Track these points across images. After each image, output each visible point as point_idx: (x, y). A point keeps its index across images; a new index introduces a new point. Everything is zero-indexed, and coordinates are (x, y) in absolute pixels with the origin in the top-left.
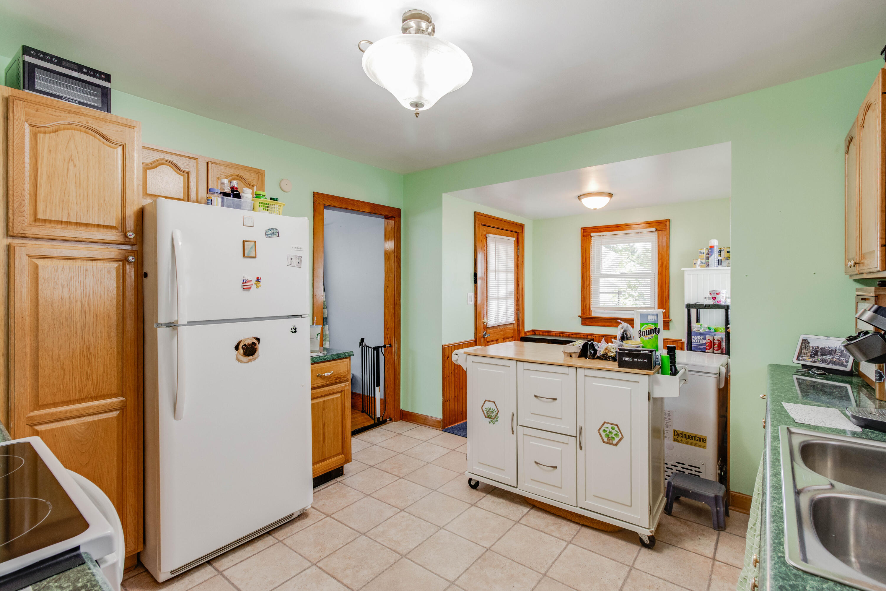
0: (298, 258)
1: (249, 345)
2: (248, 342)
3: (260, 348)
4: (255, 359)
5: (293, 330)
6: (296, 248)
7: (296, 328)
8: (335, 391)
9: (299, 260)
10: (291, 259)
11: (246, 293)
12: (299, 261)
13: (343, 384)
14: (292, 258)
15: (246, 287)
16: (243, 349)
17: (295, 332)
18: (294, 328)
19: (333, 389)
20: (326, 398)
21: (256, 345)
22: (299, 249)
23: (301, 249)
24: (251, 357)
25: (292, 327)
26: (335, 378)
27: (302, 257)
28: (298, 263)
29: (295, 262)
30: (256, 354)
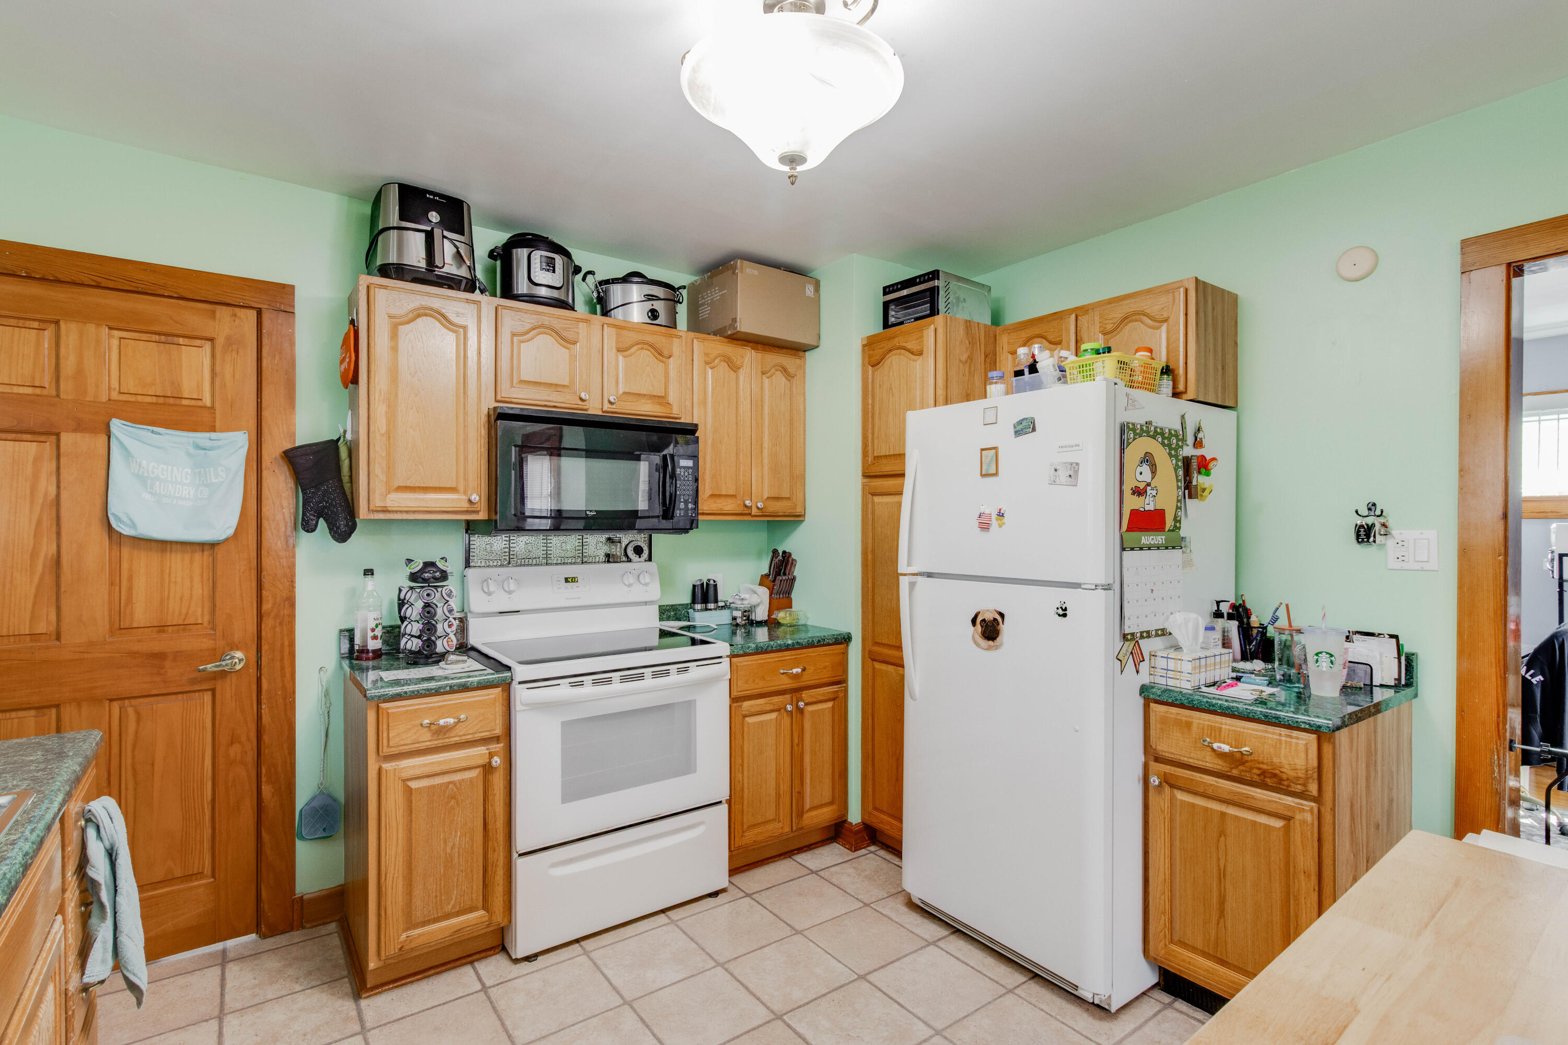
0: (1069, 466)
1: (989, 621)
2: (989, 616)
3: (1006, 629)
4: (997, 647)
5: (1061, 612)
6: (1066, 447)
7: (1066, 608)
8: (1254, 804)
9: (1070, 470)
10: (1056, 470)
11: (985, 534)
12: (1072, 473)
13: (1290, 799)
14: (1058, 468)
15: (985, 526)
16: (982, 627)
17: (1065, 615)
18: (1061, 608)
19: (1253, 798)
20: (1232, 811)
21: (998, 624)
22: (1075, 448)
23: (1077, 448)
24: (991, 643)
25: (1059, 606)
26: (1259, 769)
27: (1077, 464)
28: (1070, 476)
29: (1063, 475)
30: (998, 639)
